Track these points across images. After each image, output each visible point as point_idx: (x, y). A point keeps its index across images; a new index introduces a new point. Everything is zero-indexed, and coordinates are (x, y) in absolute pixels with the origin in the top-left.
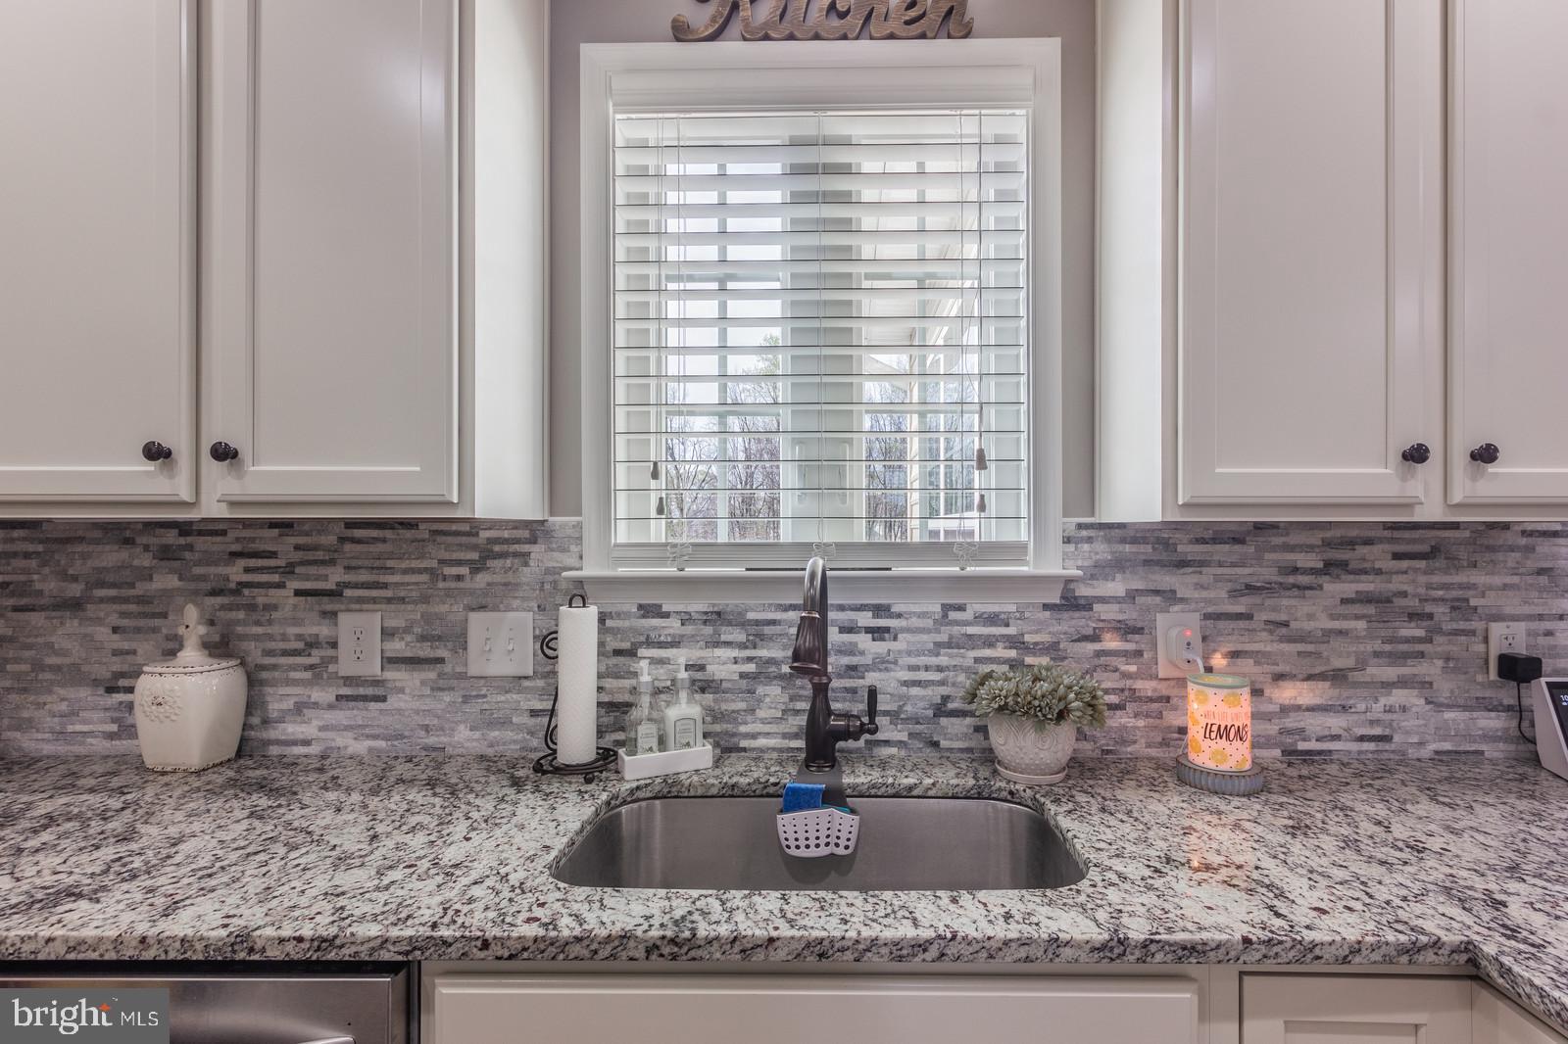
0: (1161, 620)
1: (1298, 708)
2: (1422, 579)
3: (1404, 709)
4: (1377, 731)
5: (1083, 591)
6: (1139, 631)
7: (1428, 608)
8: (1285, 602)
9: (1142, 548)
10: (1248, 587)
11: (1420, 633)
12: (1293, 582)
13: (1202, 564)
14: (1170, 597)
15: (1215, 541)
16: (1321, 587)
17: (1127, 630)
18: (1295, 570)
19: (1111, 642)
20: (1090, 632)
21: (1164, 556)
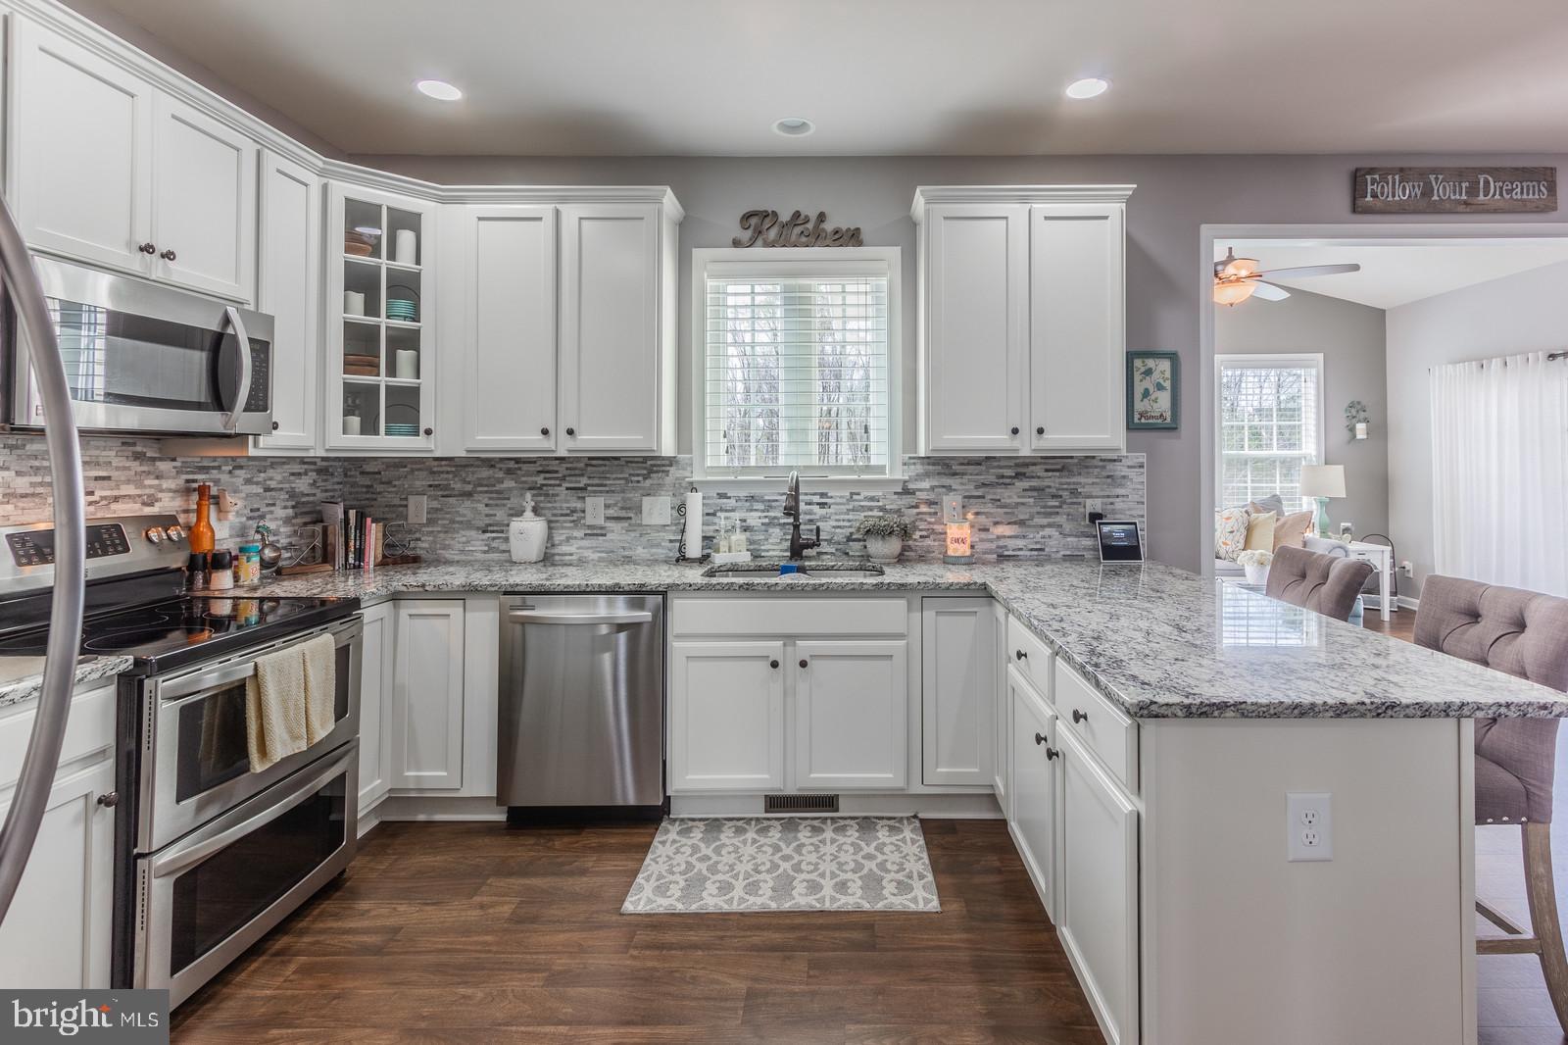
0: (945, 498)
1: (1004, 537)
2: (1057, 480)
3: (1050, 537)
4: (1038, 546)
5: (911, 486)
6: (936, 503)
7: (1060, 493)
8: (999, 491)
9: (937, 467)
10: (983, 484)
11: (1057, 504)
12: (1003, 482)
13: (963, 474)
14: (949, 488)
15: (968, 464)
16: (1014, 484)
17: (930, 503)
18: (1003, 477)
19: (924, 509)
20: (914, 504)
21: (947, 471)
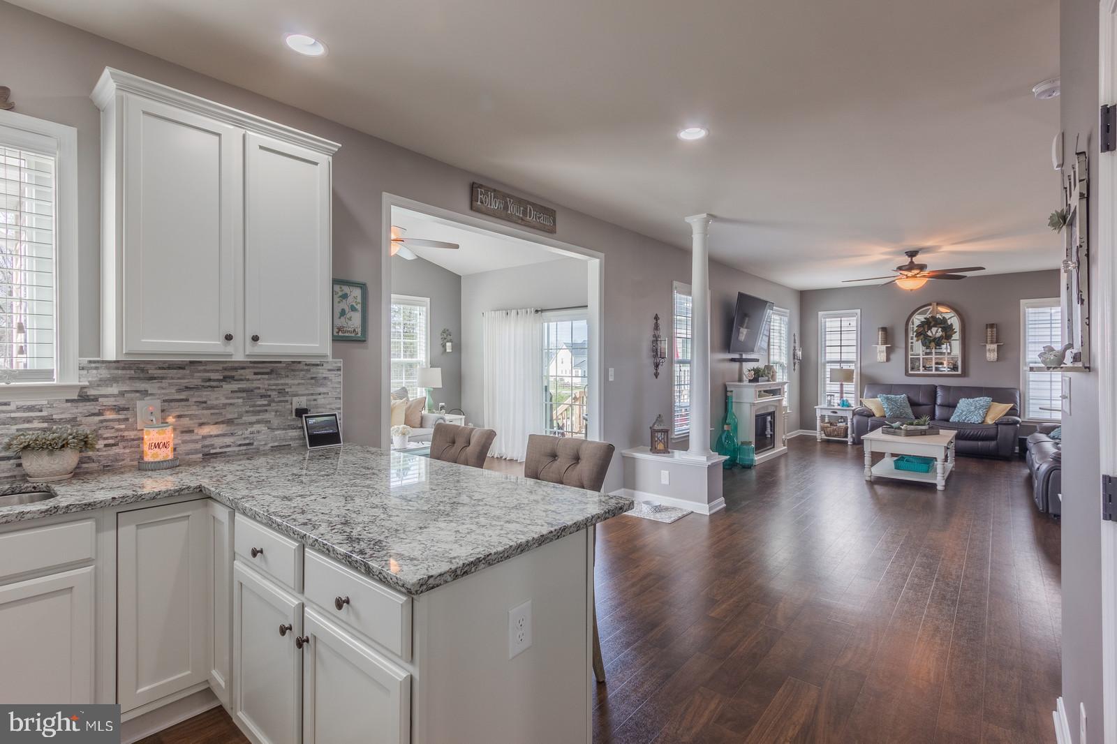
0: (139, 404)
1: (211, 436)
2: (266, 382)
3: (258, 432)
4: (247, 442)
5: (92, 392)
6: (127, 409)
7: (269, 393)
8: (205, 393)
9: (128, 372)
10: (187, 387)
11: (266, 402)
12: (209, 384)
13: (163, 378)
14: (145, 393)
15: (169, 368)
16: (222, 387)
17: (118, 409)
18: (210, 380)
19: (110, 415)
20: (97, 411)
21: (141, 375)
